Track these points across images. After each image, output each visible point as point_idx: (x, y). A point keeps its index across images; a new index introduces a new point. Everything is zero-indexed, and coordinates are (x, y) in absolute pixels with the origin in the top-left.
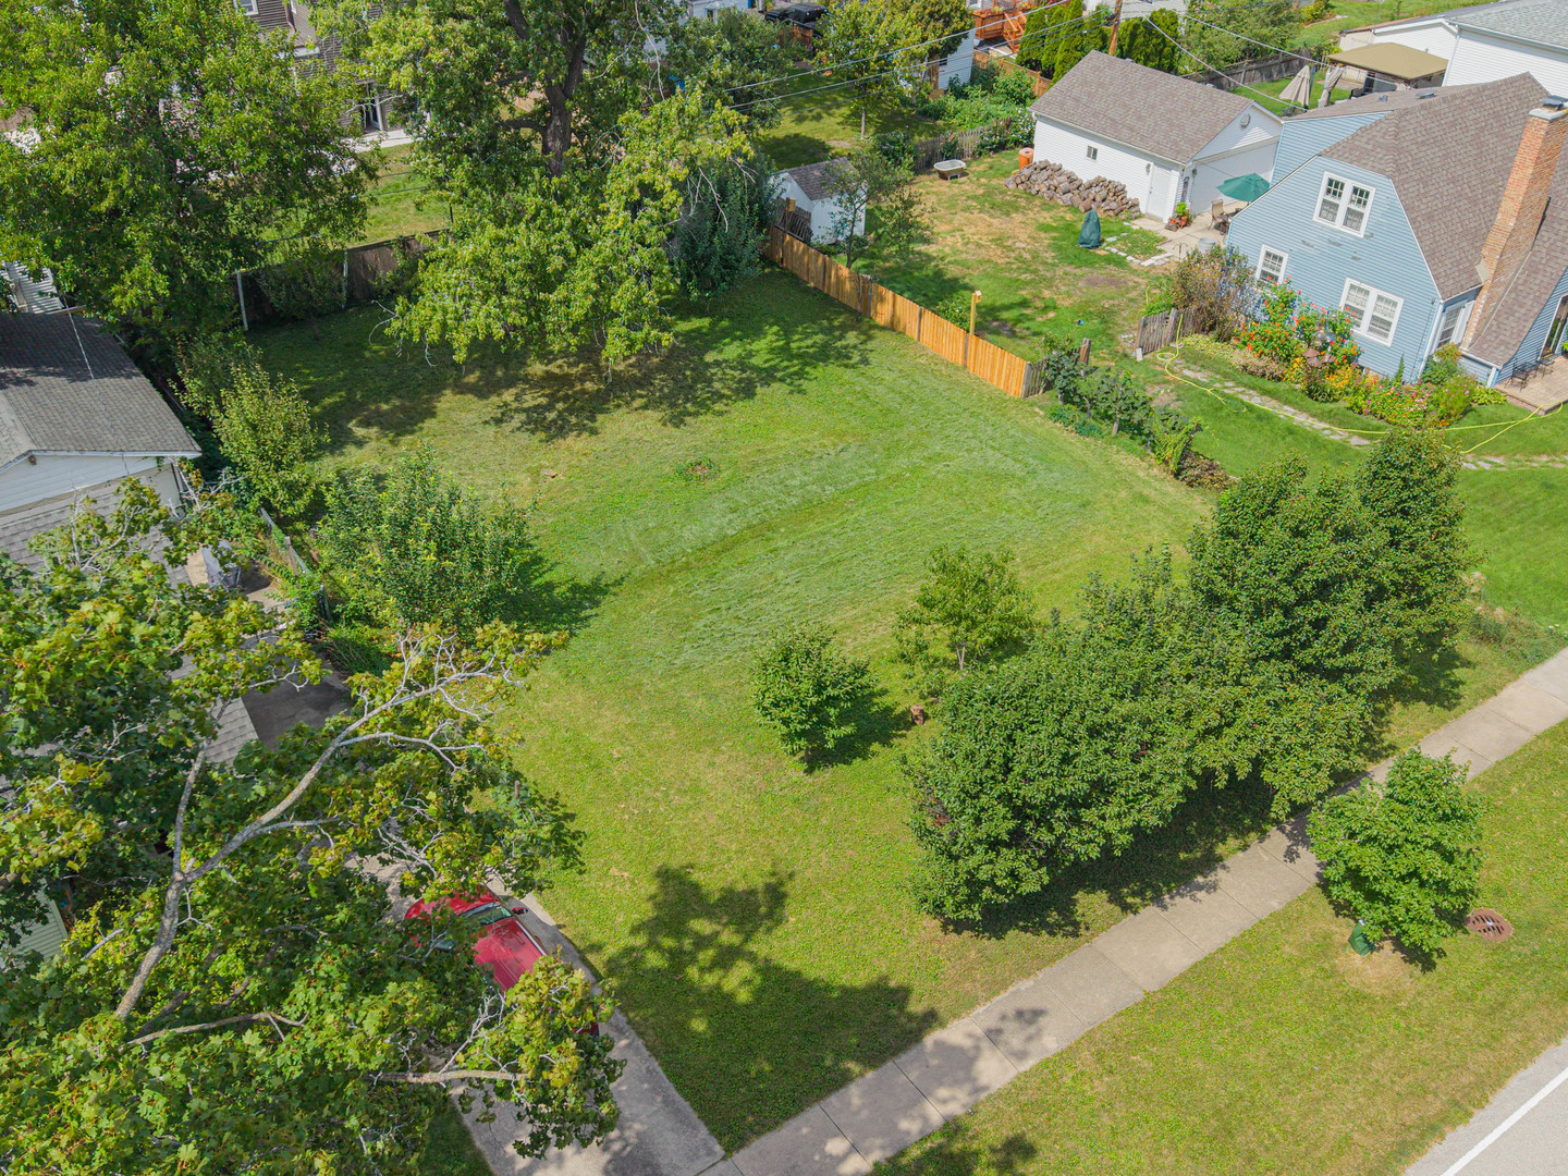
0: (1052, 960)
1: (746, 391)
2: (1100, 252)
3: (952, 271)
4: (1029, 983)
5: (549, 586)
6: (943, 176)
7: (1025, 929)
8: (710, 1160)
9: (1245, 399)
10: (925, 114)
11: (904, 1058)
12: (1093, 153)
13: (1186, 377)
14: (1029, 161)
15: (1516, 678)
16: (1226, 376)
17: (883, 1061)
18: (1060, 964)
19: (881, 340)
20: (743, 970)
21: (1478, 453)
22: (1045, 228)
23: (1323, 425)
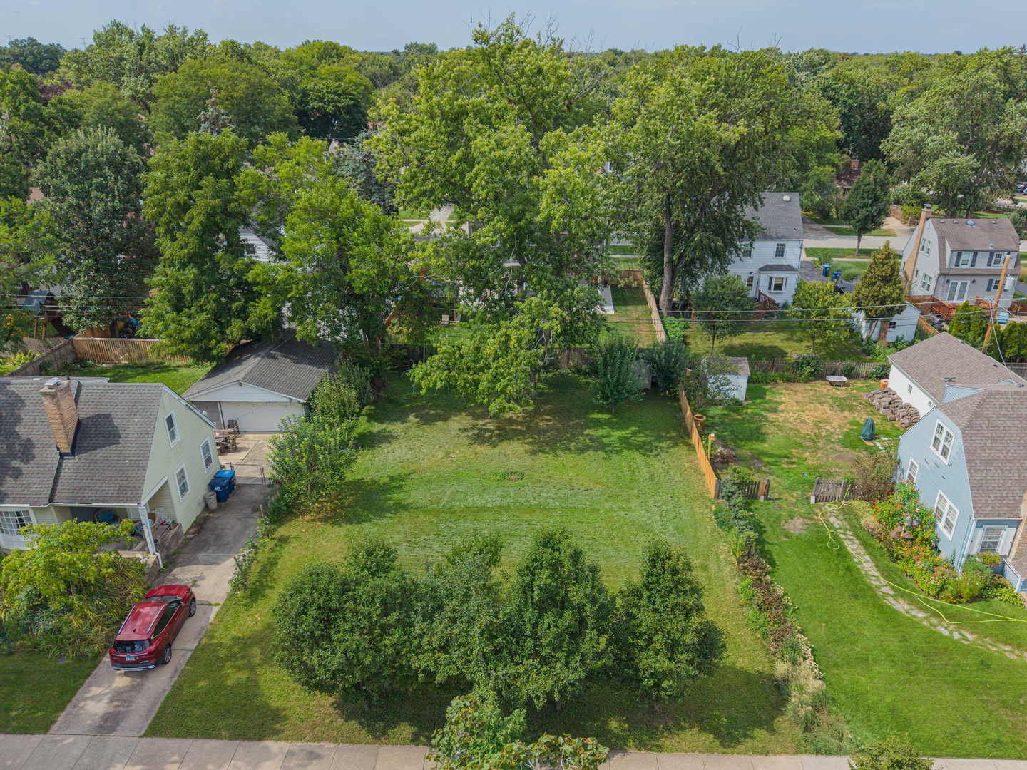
0: (352, 743)
1: (582, 450)
2: (868, 443)
3: (768, 429)
4: (332, 745)
5: (390, 499)
6: (831, 383)
7: (361, 724)
8: (135, 734)
9: (847, 543)
10: (864, 351)
11: (246, 743)
12: (910, 389)
13: (827, 521)
14: (885, 386)
15: (796, 753)
16: (853, 528)
17: (236, 739)
18: (355, 747)
19: (681, 450)
20: (244, 676)
21: (960, 626)
22: (854, 423)
23: (877, 574)
